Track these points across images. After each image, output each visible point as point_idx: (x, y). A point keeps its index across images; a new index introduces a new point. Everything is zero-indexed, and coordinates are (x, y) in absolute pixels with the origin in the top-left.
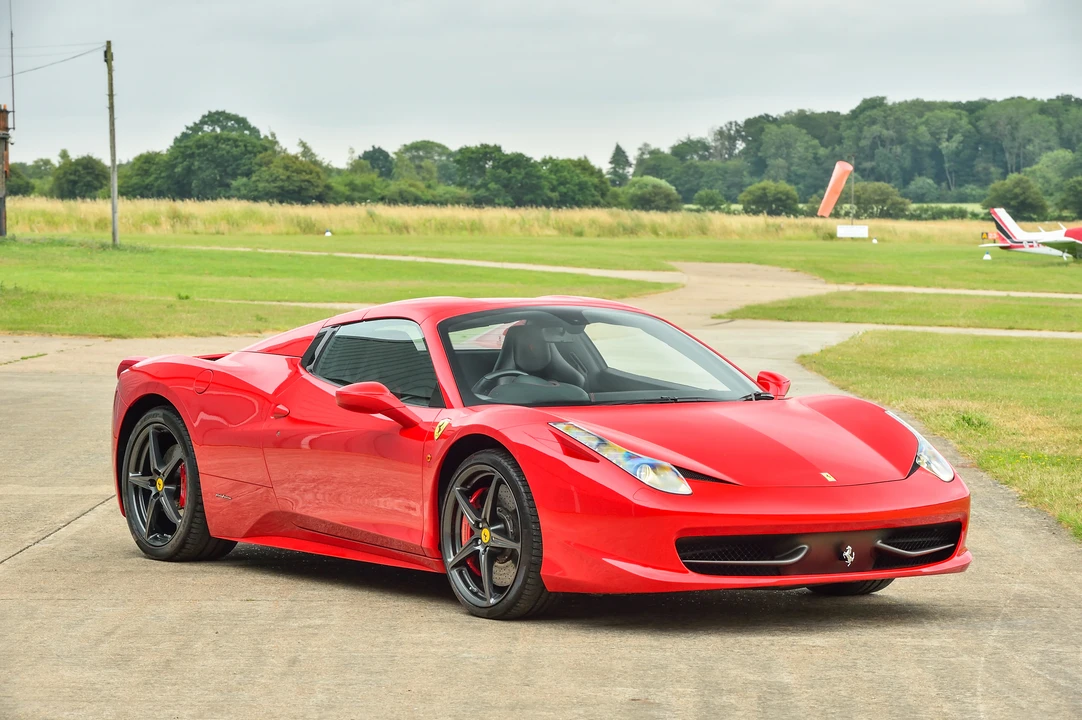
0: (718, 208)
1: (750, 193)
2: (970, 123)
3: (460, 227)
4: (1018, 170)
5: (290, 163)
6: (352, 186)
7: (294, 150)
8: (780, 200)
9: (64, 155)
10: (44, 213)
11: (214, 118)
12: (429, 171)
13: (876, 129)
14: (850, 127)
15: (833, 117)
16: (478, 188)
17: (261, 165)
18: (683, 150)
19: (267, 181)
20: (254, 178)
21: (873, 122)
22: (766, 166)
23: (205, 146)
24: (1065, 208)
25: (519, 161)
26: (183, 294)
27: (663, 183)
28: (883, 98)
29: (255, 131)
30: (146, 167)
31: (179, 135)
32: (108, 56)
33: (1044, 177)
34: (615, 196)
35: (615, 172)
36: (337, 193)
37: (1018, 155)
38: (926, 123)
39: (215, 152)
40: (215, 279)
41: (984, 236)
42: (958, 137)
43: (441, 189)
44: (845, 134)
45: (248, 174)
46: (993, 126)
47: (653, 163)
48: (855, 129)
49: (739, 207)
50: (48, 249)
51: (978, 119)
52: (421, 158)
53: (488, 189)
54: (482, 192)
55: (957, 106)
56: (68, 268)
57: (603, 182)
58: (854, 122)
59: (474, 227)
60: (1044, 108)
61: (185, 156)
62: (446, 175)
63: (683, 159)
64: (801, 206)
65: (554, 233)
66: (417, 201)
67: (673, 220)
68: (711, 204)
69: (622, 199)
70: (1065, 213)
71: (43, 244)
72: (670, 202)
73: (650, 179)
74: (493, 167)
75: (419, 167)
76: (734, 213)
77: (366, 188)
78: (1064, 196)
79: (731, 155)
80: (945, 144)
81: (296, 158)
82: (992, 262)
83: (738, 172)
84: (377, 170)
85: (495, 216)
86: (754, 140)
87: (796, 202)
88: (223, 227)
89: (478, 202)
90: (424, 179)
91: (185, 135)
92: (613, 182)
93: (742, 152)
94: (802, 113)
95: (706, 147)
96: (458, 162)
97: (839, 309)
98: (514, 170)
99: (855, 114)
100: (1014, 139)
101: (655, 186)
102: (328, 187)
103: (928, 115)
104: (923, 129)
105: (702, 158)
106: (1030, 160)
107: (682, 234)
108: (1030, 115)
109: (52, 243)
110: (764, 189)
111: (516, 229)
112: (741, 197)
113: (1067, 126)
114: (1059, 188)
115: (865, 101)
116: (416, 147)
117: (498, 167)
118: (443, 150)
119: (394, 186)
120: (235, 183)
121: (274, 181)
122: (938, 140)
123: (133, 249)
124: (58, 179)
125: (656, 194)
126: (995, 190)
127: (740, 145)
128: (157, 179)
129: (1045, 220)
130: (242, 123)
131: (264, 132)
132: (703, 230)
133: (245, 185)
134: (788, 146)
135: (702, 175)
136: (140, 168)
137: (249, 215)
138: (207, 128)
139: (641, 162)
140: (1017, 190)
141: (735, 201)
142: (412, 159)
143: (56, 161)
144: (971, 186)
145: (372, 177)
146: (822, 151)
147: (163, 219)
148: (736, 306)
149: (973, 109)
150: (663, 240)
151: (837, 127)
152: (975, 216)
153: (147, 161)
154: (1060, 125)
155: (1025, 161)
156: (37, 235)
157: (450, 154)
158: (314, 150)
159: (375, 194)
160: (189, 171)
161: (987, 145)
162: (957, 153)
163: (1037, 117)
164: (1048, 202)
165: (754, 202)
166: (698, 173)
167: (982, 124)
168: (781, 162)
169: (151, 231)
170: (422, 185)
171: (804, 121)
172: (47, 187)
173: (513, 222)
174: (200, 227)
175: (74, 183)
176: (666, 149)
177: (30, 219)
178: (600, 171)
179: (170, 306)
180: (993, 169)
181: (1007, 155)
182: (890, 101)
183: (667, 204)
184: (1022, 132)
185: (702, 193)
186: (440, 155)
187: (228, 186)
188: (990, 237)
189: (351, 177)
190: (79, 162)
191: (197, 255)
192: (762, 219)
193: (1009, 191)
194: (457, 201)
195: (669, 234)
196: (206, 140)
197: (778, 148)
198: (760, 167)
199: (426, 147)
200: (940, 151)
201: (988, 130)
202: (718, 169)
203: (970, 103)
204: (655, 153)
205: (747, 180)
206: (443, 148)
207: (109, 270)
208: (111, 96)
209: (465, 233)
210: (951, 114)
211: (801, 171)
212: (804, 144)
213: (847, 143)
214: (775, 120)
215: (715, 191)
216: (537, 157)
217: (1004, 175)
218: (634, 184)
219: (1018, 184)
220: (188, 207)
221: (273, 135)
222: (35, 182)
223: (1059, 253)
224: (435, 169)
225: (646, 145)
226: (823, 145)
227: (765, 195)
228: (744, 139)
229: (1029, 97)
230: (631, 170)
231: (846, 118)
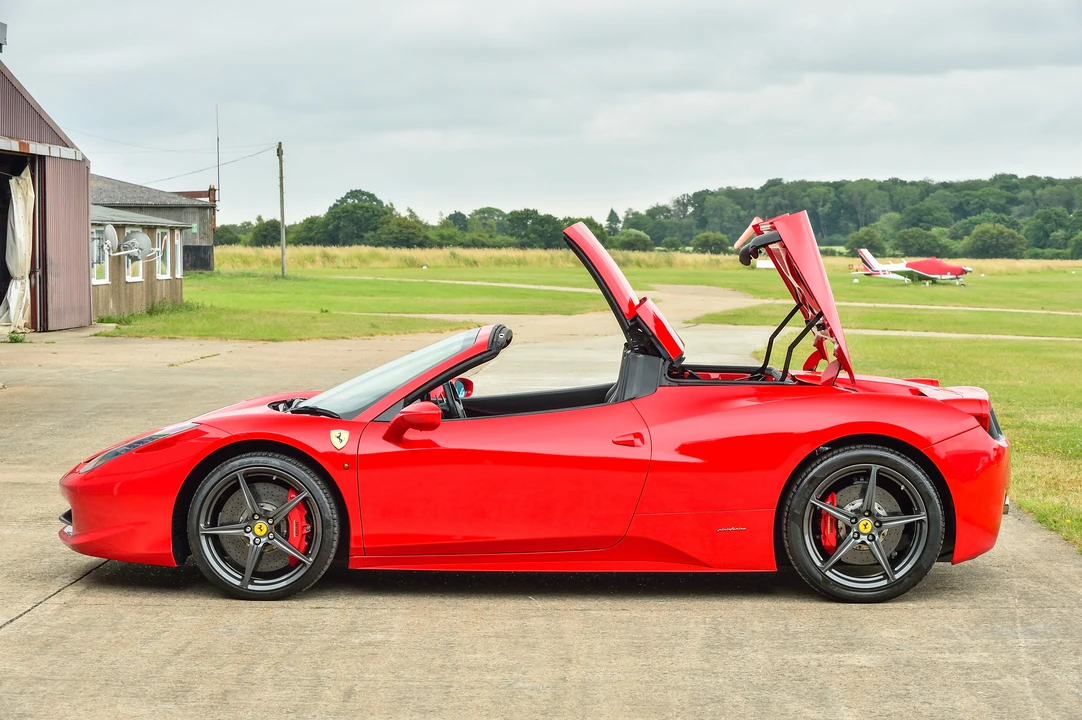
0: (677, 250)
1: (698, 240)
2: (836, 196)
3: (511, 262)
4: (866, 225)
5: (402, 223)
6: (442, 237)
7: (404, 214)
8: (717, 244)
9: (259, 219)
10: (241, 256)
11: (354, 194)
12: (491, 227)
13: (777, 199)
14: (759, 198)
15: (750, 191)
16: (523, 237)
17: (382, 224)
18: (653, 213)
19: (387, 234)
20: (379, 232)
21: (775, 194)
22: (707, 222)
23: (348, 212)
24: (897, 249)
25: (549, 219)
26: (324, 309)
27: (642, 233)
28: (781, 179)
29: (380, 203)
30: (310, 225)
31: (332, 205)
32: (280, 152)
33: (882, 230)
34: (611, 242)
35: (610, 227)
36: (432, 241)
37: (866, 216)
38: (808, 196)
39: (354, 215)
40: (348, 298)
41: (850, 267)
42: (829, 205)
43: (499, 238)
44: (757, 202)
45: (375, 229)
46: (850, 197)
47: (635, 220)
48: (763, 199)
49: (691, 249)
50: (239, 279)
51: (841, 193)
52: (485, 218)
53: (529, 238)
54: (525, 240)
55: (827, 184)
56: (252, 292)
57: (603, 233)
58: (764, 194)
59: (520, 262)
60: (881, 186)
61: (335, 218)
62: (502, 229)
63: (654, 218)
64: (730, 248)
65: (573, 265)
66: (483, 245)
67: (650, 257)
68: (673, 246)
69: (616, 244)
70: (897, 252)
71: (236, 276)
72: (646, 246)
73: (633, 231)
74: (533, 224)
75: (485, 224)
76: (688, 252)
77: (450, 238)
78: (896, 241)
79: (684, 215)
80: (820, 209)
81: (406, 219)
82: (860, 283)
83: (689, 227)
84: (457, 226)
85: (534, 254)
86: (699, 206)
87: (727, 245)
88: (356, 263)
89: (523, 246)
90: (488, 232)
91: (335, 205)
92: (609, 233)
93: (692, 214)
94: (729, 188)
95: (669, 211)
96: (509, 220)
97: (769, 316)
98: (546, 226)
99: (763, 189)
100: (863, 205)
101: (636, 235)
102: (426, 237)
103: (809, 190)
104: (807, 199)
105: (666, 217)
106: (873, 219)
107: (656, 266)
108: (872, 190)
109: (243, 275)
110: (707, 237)
111: (548, 263)
112: (692, 242)
113: (896, 198)
114: (893, 237)
115: (769, 181)
116: (482, 211)
117: (536, 224)
118: (501, 213)
119: (468, 237)
120: (366, 235)
121: (391, 234)
122: (816, 206)
123: (296, 279)
124: (255, 234)
125: (638, 241)
126: (853, 238)
127: (690, 209)
128: (317, 233)
129: (884, 257)
130: (372, 197)
131: (386, 203)
132: (670, 263)
133: (372, 236)
134: (722, 210)
135: (666, 229)
136: (307, 227)
137: (374, 256)
138: (349, 201)
139: (627, 220)
140: (866, 238)
141: (689, 245)
142: (481, 219)
143: (254, 222)
144: (839, 235)
145: (454, 230)
146: (743, 213)
147: (318, 258)
148: (699, 314)
149: (837, 186)
150: (644, 270)
151: (752, 198)
152: (841, 254)
153: (311, 222)
154: (891, 197)
155: (870, 220)
156: (236, 270)
157: (505, 216)
158: (417, 214)
159: (456, 241)
160: (337, 228)
161: (846, 209)
162: (828, 214)
163: (877, 191)
164: (887, 245)
165: (700, 246)
166: (662, 226)
167: (843, 196)
168: (716, 220)
169: (309, 266)
170: (487, 236)
171: (731, 193)
172: (248, 240)
173: (545, 259)
174: (341, 264)
175: (265, 236)
176: (643, 211)
177: (232, 259)
178: (601, 225)
179: (314, 318)
180: (850, 225)
181: (859, 216)
182: (785, 181)
183: (644, 246)
184: (868, 201)
185: (667, 239)
186: (498, 216)
187: (362, 237)
188: (854, 267)
189: (441, 231)
190: (268, 223)
191: (336, 282)
192: (707, 256)
193: (862, 238)
194: (508, 245)
195: (648, 266)
196: (349, 208)
197: (715, 211)
198: (703, 223)
199: (490, 211)
200: (818, 214)
201: (847, 200)
202: (676, 224)
203: (835, 183)
204: (636, 214)
205: (695, 231)
206: (501, 212)
207: (280, 292)
208: (281, 178)
209: (514, 266)
210: (823, 190)
211: (728, 225)
212: (731, 207)
213: (759, 208)
214: (712, 193)
215: (675, 238)
216: (561, 217)
217: (858, 229)
218: (623, 234)
219: (867, 234)
220: (333, 250)
221: (391, 204)
222: (242, 237)
223: (902, 278)
224: (495, 225)
225: (630, 209)
226: (743, 209)
227: (707, 240)
228: (693, 205)
229: (872, 179)
230: (621, 225)
231: (757, 192)
